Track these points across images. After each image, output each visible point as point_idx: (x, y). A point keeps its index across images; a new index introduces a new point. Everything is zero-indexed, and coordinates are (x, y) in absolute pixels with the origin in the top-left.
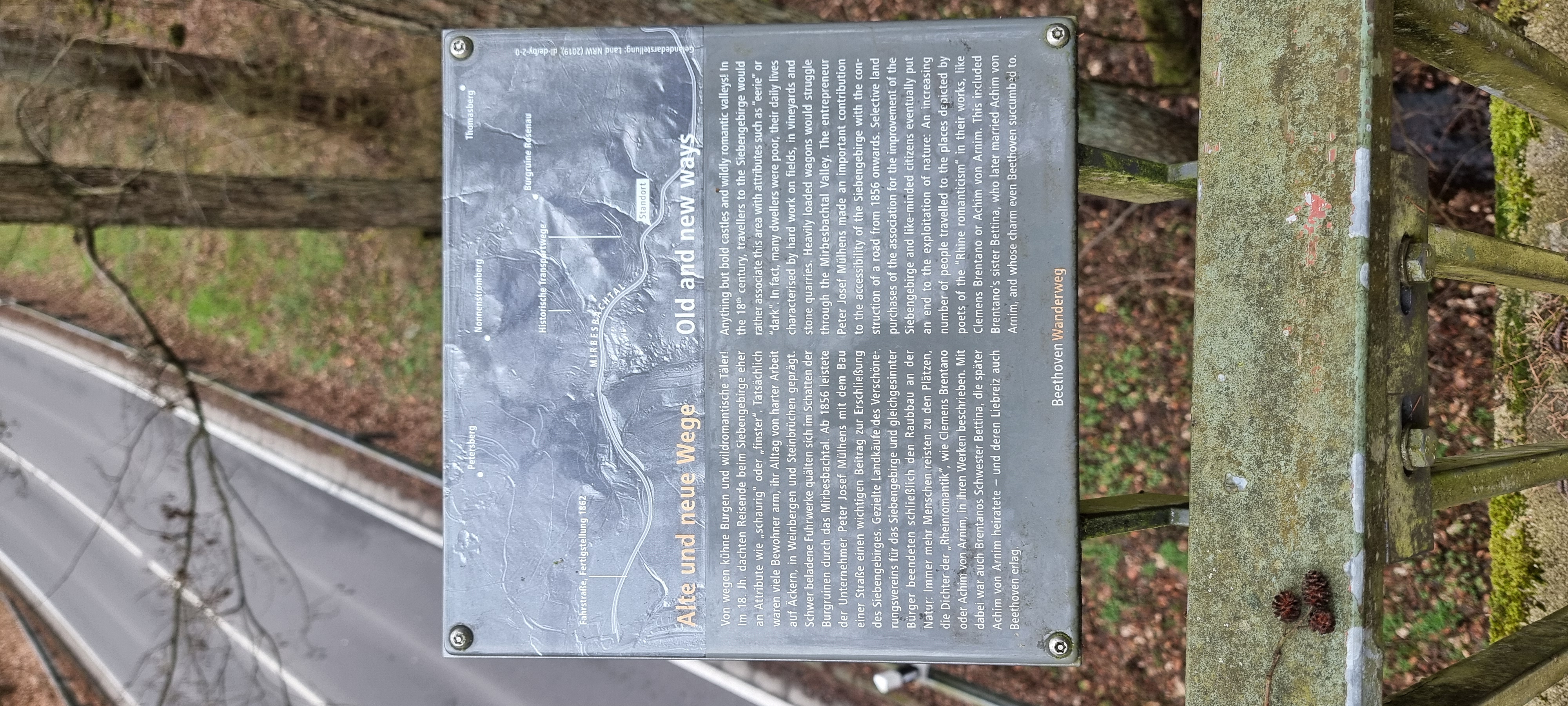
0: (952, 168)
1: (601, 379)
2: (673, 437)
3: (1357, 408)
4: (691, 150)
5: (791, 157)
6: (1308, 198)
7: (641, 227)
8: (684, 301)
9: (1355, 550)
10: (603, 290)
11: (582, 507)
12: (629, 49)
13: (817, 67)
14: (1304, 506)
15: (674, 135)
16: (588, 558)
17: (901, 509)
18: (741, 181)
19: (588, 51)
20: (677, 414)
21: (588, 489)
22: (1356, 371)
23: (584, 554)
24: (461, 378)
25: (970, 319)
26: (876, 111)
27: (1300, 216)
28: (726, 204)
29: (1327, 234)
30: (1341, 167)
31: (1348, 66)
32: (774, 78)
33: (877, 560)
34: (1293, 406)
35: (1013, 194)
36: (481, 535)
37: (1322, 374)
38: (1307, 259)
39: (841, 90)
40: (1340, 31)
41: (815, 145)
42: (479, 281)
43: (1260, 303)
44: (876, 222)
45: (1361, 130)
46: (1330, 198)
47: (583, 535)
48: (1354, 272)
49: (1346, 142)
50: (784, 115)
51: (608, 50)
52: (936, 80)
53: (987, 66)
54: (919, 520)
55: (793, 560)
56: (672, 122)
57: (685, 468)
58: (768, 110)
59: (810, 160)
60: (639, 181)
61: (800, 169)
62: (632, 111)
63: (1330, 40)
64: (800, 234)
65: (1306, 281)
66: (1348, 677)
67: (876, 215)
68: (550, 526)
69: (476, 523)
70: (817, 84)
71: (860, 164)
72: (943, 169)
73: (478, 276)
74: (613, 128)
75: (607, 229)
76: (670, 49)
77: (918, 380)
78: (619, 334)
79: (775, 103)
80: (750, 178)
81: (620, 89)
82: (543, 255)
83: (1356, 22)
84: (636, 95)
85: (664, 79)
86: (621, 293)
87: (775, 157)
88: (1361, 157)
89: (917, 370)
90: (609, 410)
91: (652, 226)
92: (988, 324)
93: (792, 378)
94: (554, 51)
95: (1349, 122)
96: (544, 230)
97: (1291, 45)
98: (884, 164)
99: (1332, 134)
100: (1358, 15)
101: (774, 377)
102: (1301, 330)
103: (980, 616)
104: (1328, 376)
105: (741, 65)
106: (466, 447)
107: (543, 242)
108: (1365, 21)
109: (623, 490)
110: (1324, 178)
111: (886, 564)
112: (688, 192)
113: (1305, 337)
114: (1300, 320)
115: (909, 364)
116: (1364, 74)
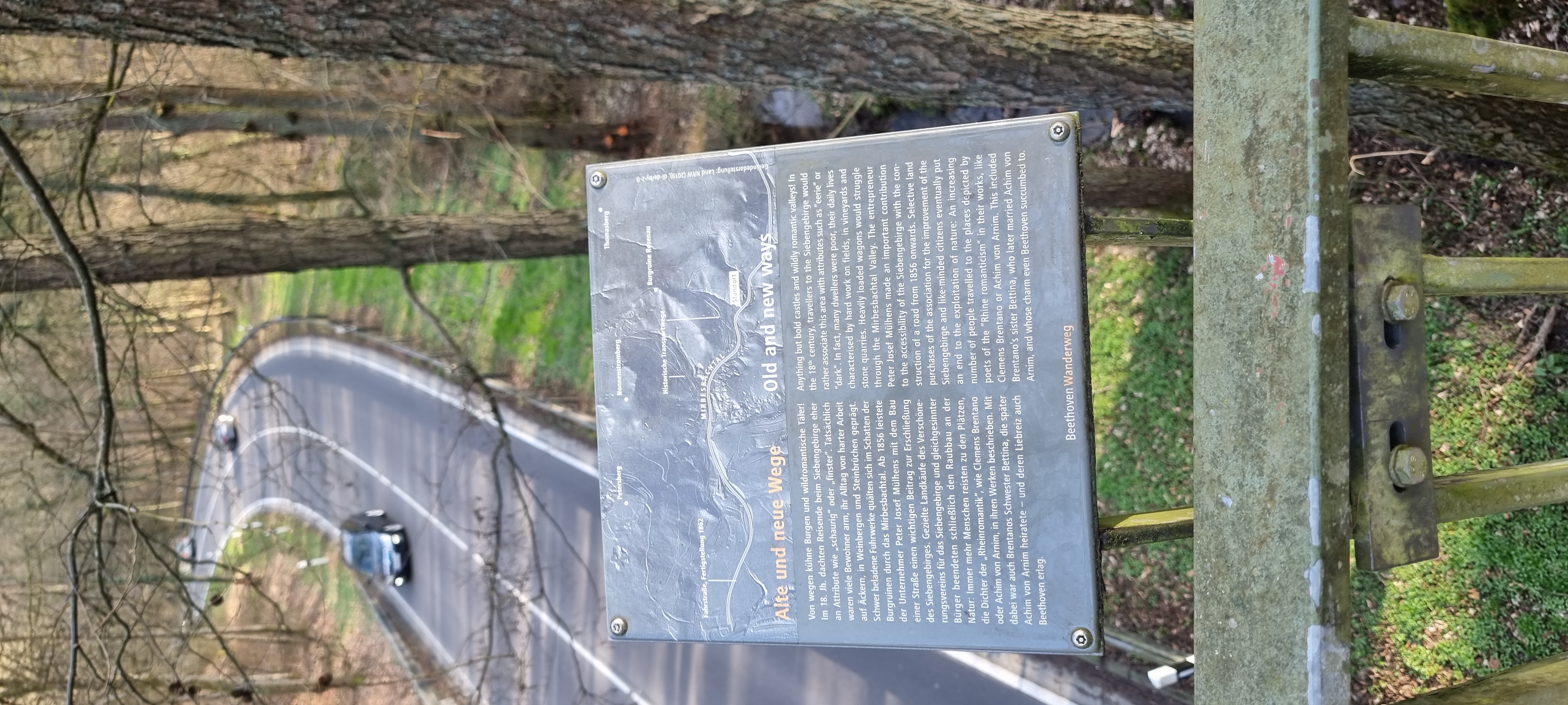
0: (975, 246)
1: (710, 428)
2: (766, 473)
3: (1313, 440)
4: (769, 246)
5: (846, 246)
6: (1271, 258)
7: (734, 309)
8: (768, 365)
9: (1312, 560)
10: (708, 359)
11: (701, 528)
12: (720, 170)
13: (864, 172)
14: (1275, 521)
15: (756, 236)
16: (707, 566)
17: (946, 527)
18: (807, 268)
19: (690, 174)
20: (767, 453)
21: (704, 513)
22: (1312, 408)
23: (704, 563)
24: (609, 431)
25: (995, 371)
26: (911, 205)
27: (1266, 274)
28: (797, 288)
29: (1286, 290)
30: (1296, 231)
31: (1299, 145)
32: (830, 185)
33: (928, 567)
34: (1263, 437)
35: (1026, 266)
36: (629, 549)
37: (1285, 411)
38: (1272, 311)
39: (884, 189)
40: (1291, 116)
41: (864, 237)
42: (618, 357)
43: (1238, 349)
44: (915, 296)
45: (1310, 200)
46: (1289, 260)
47: (702, 549)
48: (1308, 321)
49: (1298, 210)
50: (839, 215)
51: (704, 172)
52: (959, 176)
53: (1000, 160)
54: (960, 535)
55: (861, 568)
56: (754, 226)
57: (776, 496)
58: (826, 211)
59: (861, 247)
60: (731, 273)
61: (853, 254)
62: (724, 218)
63: (1284, 123)
64: (855, 308)
65: (1272, 330)
66: (1309, 668)
67: (914, 289)
68: (677, 542)
69: (624, 539)
70: (864, 185)
71: (901, 249)
72: (968, 249)
73: (618, 352)
74: (710, 233)
75: (707, 311)
76: (750, 168)
77: (954, 421)
78: (722, 393)
79: (831, 204)
80: (815, 264)
81: (716, 203)
82: (663, 334)
83: (1303, 106)
84: (727, 206)
85: (746, 192)
86: (721, 361)
87: (834, 248)
88: (1311, 224)
89: (954, 415)
90: (717, 452)
91: (742, 308)
92: (1009, 373)
93: (854, 423)
94: (665, 176)
95: (1300, 193)
96: (663, 315)
97: (1256, 127)
98: (920, 247)
99: (1287, 205)
100: (1305, 101)
101: (840, 423)
102: (1269, 371)
103: (1014, 613)
104: (1289, 412)
105: (805, 176)
106: (615, 482)
107: (663, 324)
108: (1310, 106)
109: (730, 514)
110: (1282, 241)
111: (935, 572)
112: (769, 279)
113: (1271, 378)
114: (1267, 364)
115: (947, 408)
116: (1311, 151)
